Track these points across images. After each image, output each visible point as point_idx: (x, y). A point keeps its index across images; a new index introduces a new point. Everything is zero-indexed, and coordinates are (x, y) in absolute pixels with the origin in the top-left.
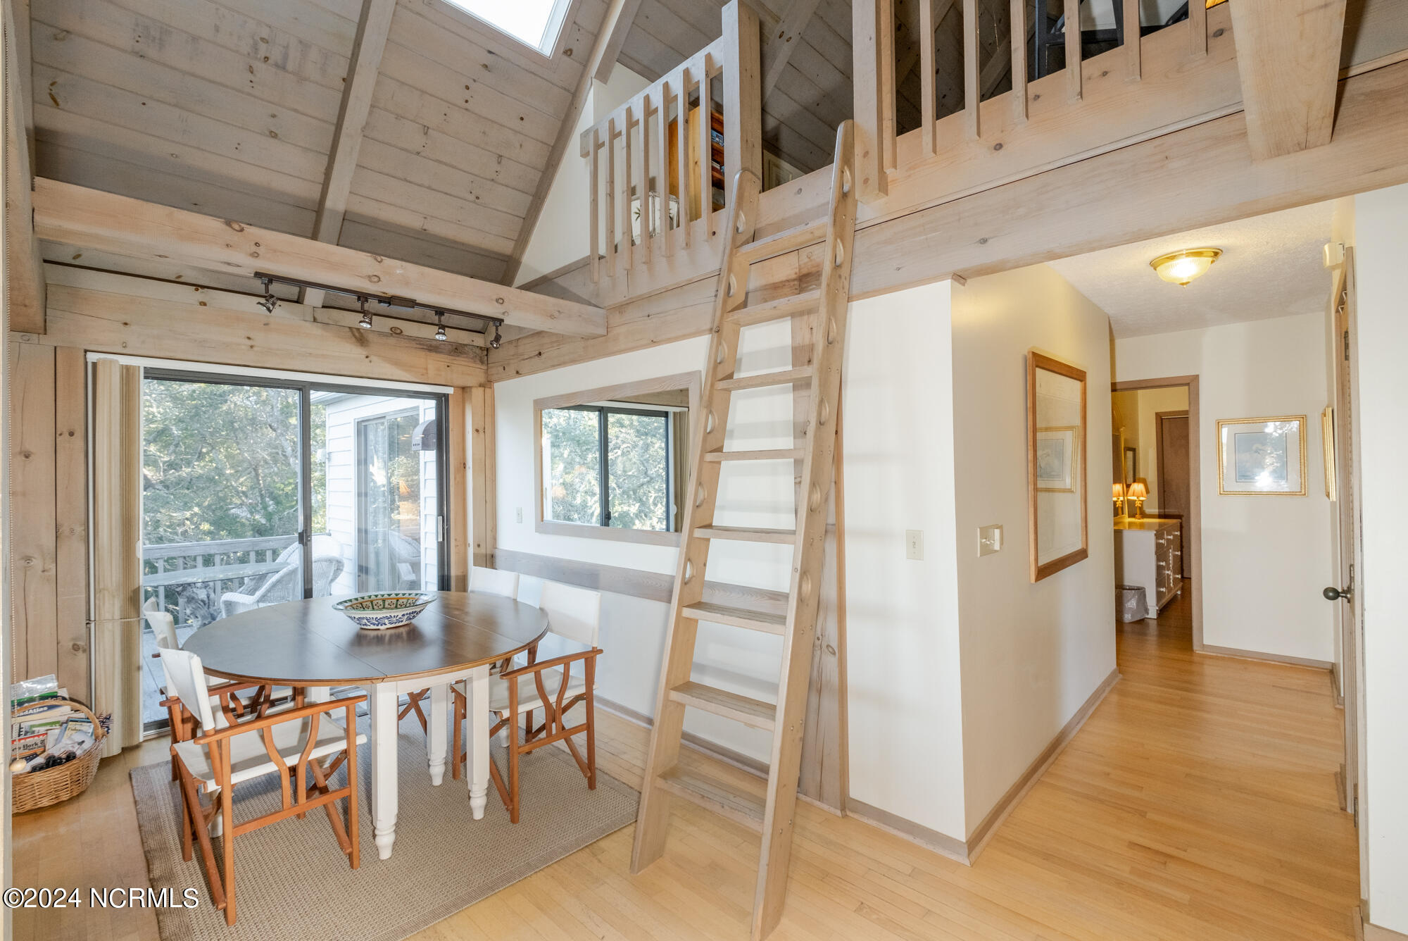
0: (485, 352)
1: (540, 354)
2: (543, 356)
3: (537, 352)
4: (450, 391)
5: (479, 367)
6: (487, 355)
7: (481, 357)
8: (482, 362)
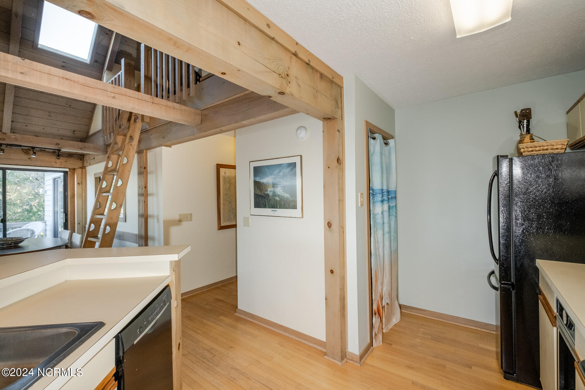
0: (83, 156)
1: (94, 158)
2: (95, 159)
3: (93, 158)
4: (67, 170)
5: (80, 161)
6: (83, 157)
7: (80, 158)
8: (81, 160)
